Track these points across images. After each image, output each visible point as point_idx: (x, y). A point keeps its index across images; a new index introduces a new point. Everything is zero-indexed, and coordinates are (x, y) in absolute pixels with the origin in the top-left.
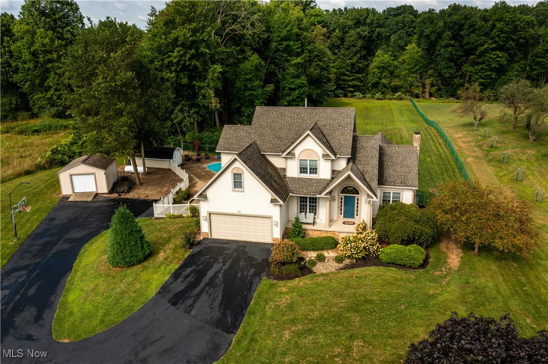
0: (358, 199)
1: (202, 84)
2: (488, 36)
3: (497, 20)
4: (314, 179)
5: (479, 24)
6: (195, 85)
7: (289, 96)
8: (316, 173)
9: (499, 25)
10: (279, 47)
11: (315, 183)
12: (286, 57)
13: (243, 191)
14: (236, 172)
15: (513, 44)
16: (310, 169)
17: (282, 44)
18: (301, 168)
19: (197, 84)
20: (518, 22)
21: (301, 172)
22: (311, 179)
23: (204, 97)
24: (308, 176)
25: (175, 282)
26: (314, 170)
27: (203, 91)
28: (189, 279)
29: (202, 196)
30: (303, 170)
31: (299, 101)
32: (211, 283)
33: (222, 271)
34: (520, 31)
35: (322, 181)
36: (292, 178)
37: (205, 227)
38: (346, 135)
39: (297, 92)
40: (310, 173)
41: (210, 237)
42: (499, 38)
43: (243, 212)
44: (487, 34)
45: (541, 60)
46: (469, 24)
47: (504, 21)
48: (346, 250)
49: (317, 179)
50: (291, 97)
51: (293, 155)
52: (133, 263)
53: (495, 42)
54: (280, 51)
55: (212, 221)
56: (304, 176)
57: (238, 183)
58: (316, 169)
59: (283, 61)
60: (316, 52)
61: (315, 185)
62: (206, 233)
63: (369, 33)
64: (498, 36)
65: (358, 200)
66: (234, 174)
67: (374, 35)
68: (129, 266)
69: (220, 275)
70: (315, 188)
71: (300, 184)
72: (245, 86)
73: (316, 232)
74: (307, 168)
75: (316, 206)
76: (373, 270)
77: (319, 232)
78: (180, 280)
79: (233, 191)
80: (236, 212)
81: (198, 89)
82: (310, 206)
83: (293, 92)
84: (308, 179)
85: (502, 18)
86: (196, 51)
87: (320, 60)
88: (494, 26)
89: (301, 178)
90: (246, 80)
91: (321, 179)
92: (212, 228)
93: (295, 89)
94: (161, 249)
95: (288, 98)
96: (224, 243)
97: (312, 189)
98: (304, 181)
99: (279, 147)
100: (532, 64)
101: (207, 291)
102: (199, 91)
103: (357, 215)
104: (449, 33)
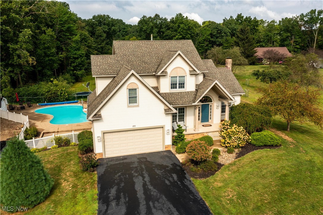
0: (211, 105)
1: (16, 47)
2: (177, 32)
3: (180, 23)
4: (183, 92)
5: (171, 25)
6: (9, 47)
7: (74, 63)
8: (184, 87)
9: (182, 26)
10: (62, 28)
11: (185, 95)
12: (68, 35)
13: (138, 106)
14: (131, 88)
15: (190, 36)
16: (179, 84)
17: (64, 27)
18: (172, 84)
19: (11, 46)
20: (190, 25)
21: (172, 88)
22: (181, 93)
23: (19, 57)
24: (178, 90)
25: (109, 208)
26: (182, 85)
27: (17, 52)
28: (122, 200)
29: (97, 116)
30: (173, 86)
31: (81, 67)
32: (148, 197)
33: (148, 183)
34: (191, 29)
35: (190, 93)
36: (165, 93)
37: (98, 148)
38: (196, 58)
39: (79, 60)
40: (179, 88)
41: (104, 157)
42: (183, 32)
43: (137, 127)
44: (176, 31)
45: (203, 44)
46: (166, 25)
47: (184, 24)
48: (233, 142)
49: (185, 92)
50: (75, 63)
51: (166, 73)
52: (39, 201)
53: (181, 35)
54: (63, 31)
55: (106, 140)
56: (174, 91)
57: (133, 98)
58: (184, 84)
59: (66, 39)
60: (83, 36)
61: (186, 96)
62: (101, 154)
63: (108, 29)
64: (182, 31)
65: (211, 107)
66: (129, 90)
67: (111, 31)
68: (35, 206)
69: (151, 187)
70: (187, 98)
71: (174, 97)
72: (45, 53)
73: (190, 136)
74: (176, 84)
75: (183, 115)
76: (257, 153)
77: (192, 136)
78: (113, 204)
79: (128, 107)
80: (130, 127)
81: (12, 50)
82: (179, 116)
83: (76, 60)
84: (178, 93)
85: (183, 22)
86: (7, 17)
87: (86, 42)
88: (179, 26)
89: (172, 93)
90: (45, 48)
91: (188, 92)
92: (106, 148)
93: (77, 58)
94: (59, 179)
95: (73, 65)
96: (123, 159)
97: (186, 100)
98: (176, 95)
99: (149, 69)
100: (198, 47)
101: (154, 207)
102: (13, 52)
103: (210, 119)
104: (156, 29)
